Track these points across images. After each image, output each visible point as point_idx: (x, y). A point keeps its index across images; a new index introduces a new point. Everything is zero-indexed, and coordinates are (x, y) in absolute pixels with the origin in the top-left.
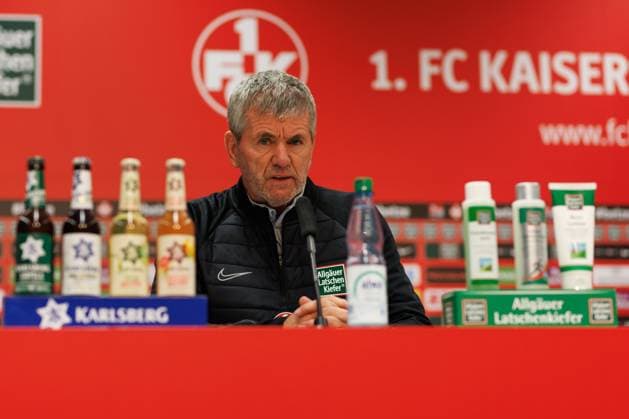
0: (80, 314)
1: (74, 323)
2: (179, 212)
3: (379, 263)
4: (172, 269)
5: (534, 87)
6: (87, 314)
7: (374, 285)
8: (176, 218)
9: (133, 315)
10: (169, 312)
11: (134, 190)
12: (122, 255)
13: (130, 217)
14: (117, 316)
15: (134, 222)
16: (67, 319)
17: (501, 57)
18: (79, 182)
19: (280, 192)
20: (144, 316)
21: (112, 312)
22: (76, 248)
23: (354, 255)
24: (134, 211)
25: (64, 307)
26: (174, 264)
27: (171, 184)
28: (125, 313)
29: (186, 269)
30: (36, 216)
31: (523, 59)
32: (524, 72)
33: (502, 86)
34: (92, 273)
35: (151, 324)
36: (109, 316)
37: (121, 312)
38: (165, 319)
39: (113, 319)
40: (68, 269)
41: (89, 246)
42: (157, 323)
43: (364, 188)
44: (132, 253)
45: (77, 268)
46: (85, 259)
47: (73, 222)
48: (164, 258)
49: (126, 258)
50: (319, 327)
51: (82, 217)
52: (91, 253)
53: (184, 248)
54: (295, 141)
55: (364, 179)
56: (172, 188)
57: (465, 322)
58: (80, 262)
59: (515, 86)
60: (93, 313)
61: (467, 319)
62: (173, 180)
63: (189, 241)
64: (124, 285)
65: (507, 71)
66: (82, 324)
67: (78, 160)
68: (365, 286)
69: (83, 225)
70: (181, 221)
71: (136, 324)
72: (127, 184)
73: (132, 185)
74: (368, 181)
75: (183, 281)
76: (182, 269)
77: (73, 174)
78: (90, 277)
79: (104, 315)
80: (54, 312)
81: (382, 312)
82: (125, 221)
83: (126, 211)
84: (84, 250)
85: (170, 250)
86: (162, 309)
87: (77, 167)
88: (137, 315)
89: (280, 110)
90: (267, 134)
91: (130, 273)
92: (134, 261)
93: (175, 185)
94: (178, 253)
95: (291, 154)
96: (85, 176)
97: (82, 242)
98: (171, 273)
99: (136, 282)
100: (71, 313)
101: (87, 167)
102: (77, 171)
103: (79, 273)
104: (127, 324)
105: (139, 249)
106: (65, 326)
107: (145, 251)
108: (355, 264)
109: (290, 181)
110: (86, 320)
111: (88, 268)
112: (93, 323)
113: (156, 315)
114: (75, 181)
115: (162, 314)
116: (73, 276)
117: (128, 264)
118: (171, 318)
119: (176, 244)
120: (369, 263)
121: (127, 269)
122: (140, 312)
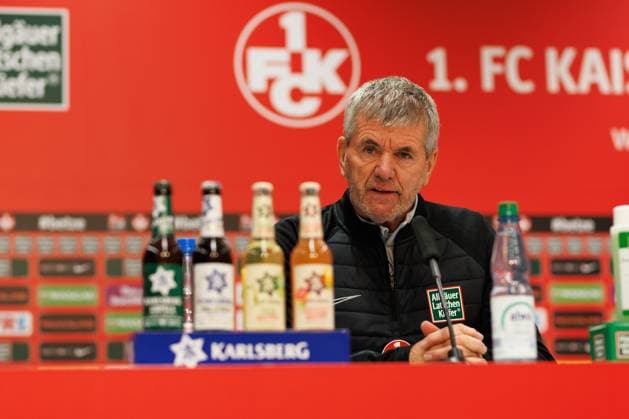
0: (216, 350)
1: (210, 361)
2: (316, 240)
3: (527, 294)
4: (311, 301)
5: (605, 88)
6: (223, 350)
7: (523, 317)
8: (312, 246)
9: (272, 351)
10: (310, 348)
11: (267, 216)
12: (257, 286)
13: (264, 245)
14: (255, 352)
15: (269, 251)
16: (202, 356)
17: (569, 54)
18: (210, 208)
19: (381, 207)
20: (284, 352)
21: (250, 347)
22: (209, 279)
23: (502, 285)
24: (267, 239)
25: (199, 343)
26: (312, 296)
27: (307, 210)
28: (264, 348)
29: (325, 301)
30: (165, 244)
31: (592, 57)
32: (594, 70)
33: (571, 87)
34: (224, 305)
35: (290, 361)
36: (246, 352)
37: (259, 347)
38: (306, 355)
39: (251, 356)
40: (200, 301)
41: (223, 277)
42: (297, 360)
43: (509, 213)
44: (269, 285)
45: (209, 301)
46: (219, 290)
47: (203, 251)
48: (301, 290)
49: (261, 290)
50: (454, 360)
51: (213, 246)
52: (225, 285)
53: (322, 279)
54: (404, 153)
55: (509, 203)
56: (307, 214)
57: (619, 356)
58: (213, 295)
59: (584, 87)
60: (230, 349)
61: (621, 353)
62: (309, 204)
63: (327, 270)
64: (260, 318)
65: (575, 70)
66: (218, 361)
67: (208, 184)
68: (513, 317)
69: (214, 254)
70: (318, 249)
71: (275, 361)
72: (260, 210)
73: (265, 211)
74: (514, 206)
75: (323, 314)
76: (320, 301)
77: (202, 199)
78: (225, 310)
79: (242, 351)
80: (188, 348)
81: (532, 345)
82: (259, 250)
83: (259, 239)
84: (217, 282)
85: (308, 281)
86: (303, 344)
87: (207, 192)
88: (276, 351)
89: (388, 118)
90: (370, 141)
91: (267, 306)
92: (270, 293)
93: (311, 211)
94: (317, 284)
95: (397, 167)
96: (215, 201)
97: (215, 272)
98: (309, 305)
99: (273, 316)
100: (207, 349)
101: (217, 192)
102: (207, 197)
103: (212, 306)
104: (265, 360)
105: (275, 280)
106: (200, 363)
107: (281, 282)
108: (500, 294)
109: (392, 196)
110: (222, 357)
111: (223, 301)
112: (230, 361)
113: (297, 351)
114: (205, 207)
115: (303, 349)
116: (206, 309)
117: (264, 296)
118: (311, 354)
119: (314, 274)
120: (517, 293)
121: (263, 301)
122: (279, 347)
